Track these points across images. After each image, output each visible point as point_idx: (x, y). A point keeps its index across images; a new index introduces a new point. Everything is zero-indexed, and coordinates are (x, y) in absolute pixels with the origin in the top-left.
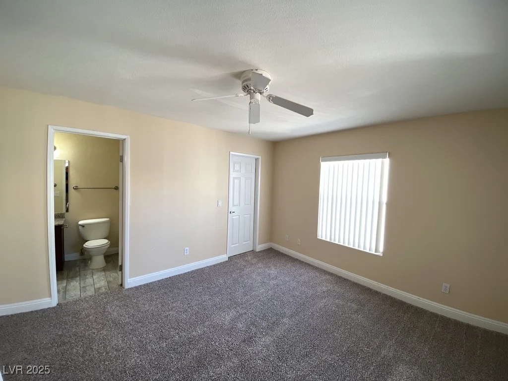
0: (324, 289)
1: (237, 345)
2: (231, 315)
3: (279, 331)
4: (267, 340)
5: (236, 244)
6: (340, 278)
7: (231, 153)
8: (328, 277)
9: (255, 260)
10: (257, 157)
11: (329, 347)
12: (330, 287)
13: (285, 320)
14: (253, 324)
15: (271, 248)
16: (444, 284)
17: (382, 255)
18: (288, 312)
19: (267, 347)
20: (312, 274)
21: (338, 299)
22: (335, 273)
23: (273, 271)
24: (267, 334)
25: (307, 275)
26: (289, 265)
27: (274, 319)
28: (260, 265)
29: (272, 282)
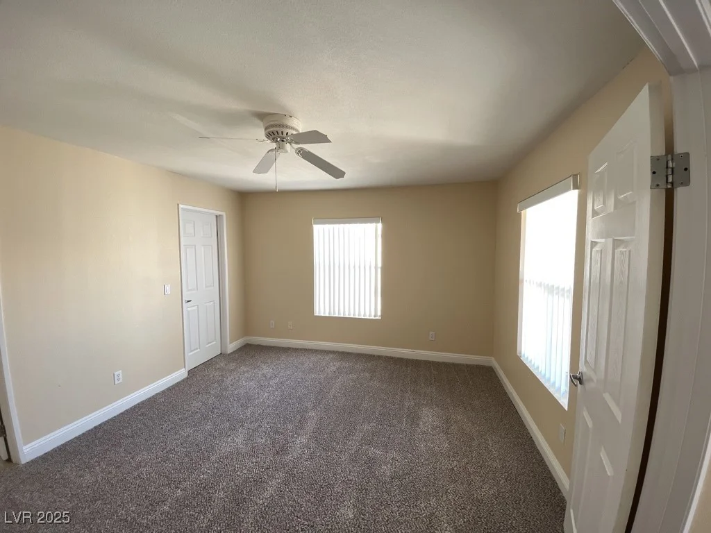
0: (334, 369)
1: (271, 460)
2: (242, 435)
3: (310, 426)
4: (302, 440)
5: (197, 349)
6: (343, 353)
7: (181, 206)
8: (331, 356)
9: (232, 366)
10: (219, 213)
11: (364, 419)
12: (337, 364)
13: (311, 414)
14: (277, 432)
15: (248, 344)
16: (431, 333)
17: (380, 318)
18: (310, 405)
19: (307, 446)
20: (314, 358)
21: (351, 373)
22: (336, 350)
23: (266, 370)
24: (299, 435)
25: (309, 361)
26: (283, 357)
27: (298, 417)
28: (244, 368)
29: (273, 382)
